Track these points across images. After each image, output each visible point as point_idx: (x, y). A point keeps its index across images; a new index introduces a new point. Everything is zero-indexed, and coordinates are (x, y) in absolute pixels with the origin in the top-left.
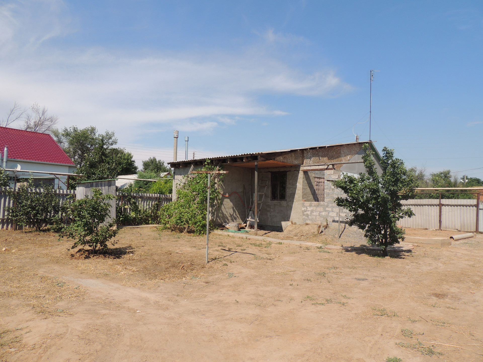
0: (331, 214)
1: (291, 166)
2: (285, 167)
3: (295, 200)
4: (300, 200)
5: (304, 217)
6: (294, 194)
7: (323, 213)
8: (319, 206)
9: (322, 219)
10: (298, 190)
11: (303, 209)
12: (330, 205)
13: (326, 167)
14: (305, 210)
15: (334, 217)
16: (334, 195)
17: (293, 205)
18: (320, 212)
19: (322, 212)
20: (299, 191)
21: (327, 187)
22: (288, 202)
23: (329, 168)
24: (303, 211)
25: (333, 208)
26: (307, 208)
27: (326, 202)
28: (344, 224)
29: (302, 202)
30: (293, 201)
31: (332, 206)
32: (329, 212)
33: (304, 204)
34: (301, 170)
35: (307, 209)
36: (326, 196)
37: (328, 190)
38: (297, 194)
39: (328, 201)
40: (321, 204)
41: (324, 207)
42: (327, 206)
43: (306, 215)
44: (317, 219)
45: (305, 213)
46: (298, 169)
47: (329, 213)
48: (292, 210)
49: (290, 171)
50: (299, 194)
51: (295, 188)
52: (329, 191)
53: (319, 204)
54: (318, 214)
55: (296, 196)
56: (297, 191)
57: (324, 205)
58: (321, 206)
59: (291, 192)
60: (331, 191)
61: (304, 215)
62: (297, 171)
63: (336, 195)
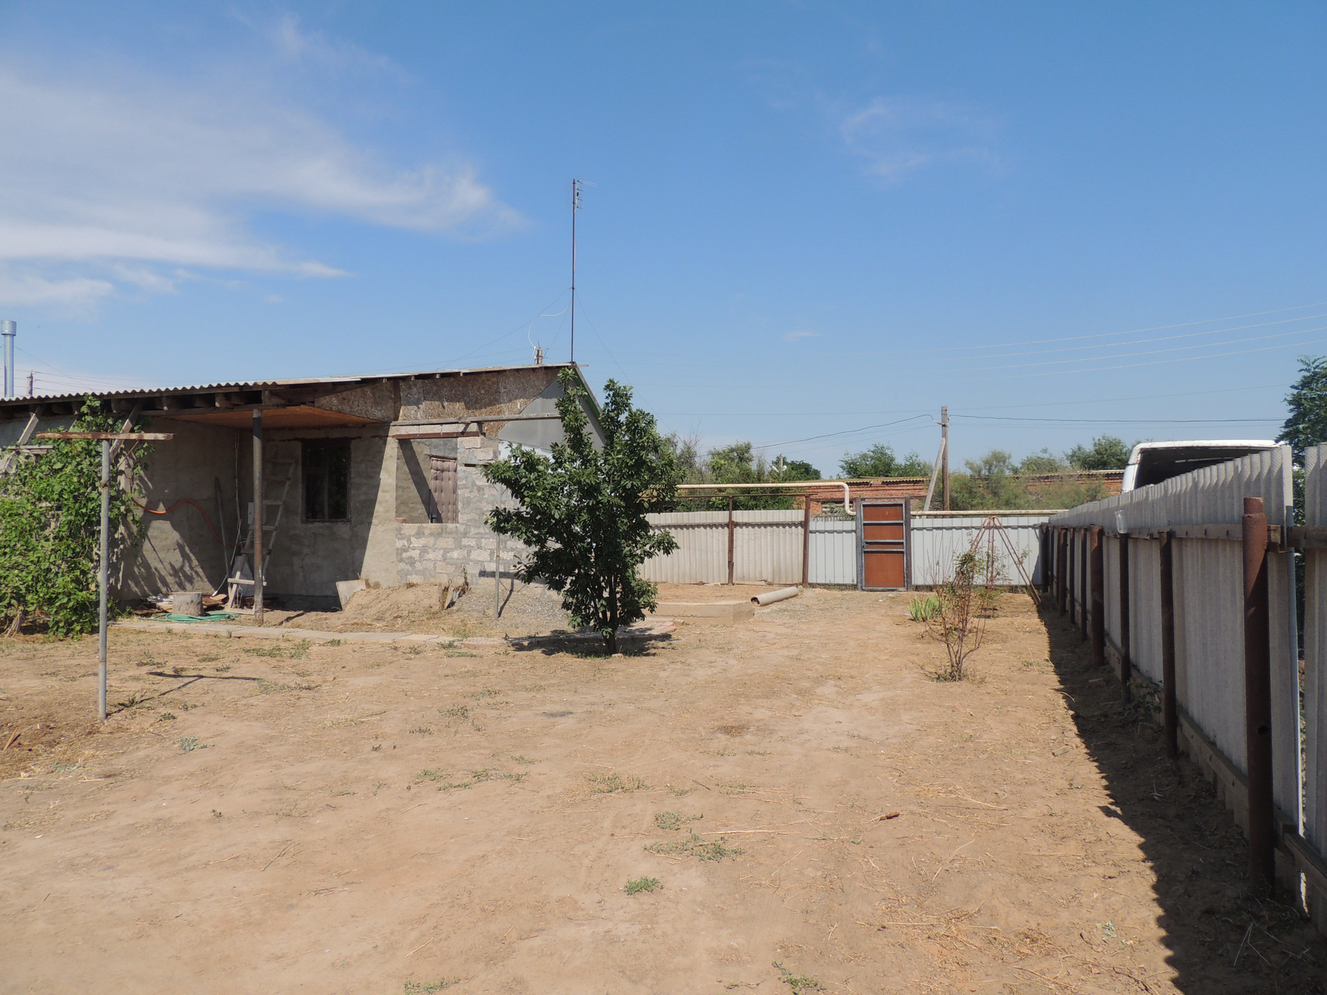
0: (475, 555)
1: (364, 425)
2: (344, 426)
3: (374, 521)
4: (390, 520)
5: (402, 565)
6: (372, 502)
7: (455, 554)
8: (444, 535)
9: (451, 569)
10: (384, 491)
11: (399, 544)
12: (472, 530)
13: (461, 428)
14: (405, 546)
15: (484, 562)
16: (484, 504)
17: (370, 535)
18: (446, 551)
19: (452, 550)
20: (388, 496)
21: (464, 482)
22: (355, 526)
23: (468, 430)
24: (397, 549)
25: (482, 538)
26: (409, 541)
27: (463, 524)
28: (510, 580)
29: (396, 525)
30: (370, 523)
31: (478, 533)
32: (470, 549)
33: (401, 529)
34: (393, 437)
35: (411, 542)
36: (463, 508)
37: (468, 490)
38: (380, 503)
39: (468, 520)
40: (448, 530)
41: (456, 536)
42: (465, 535)
43: (407, 561)
44: (438, 570)
45: (405, 555)
46: (382, 434)
47: (469, 553)
48: (369, 547)
49: (360, 437)
50: (387, 501)
51: (376, 487)
52: (470, 492)
53: (442, 529)
54: (440, 557)
55: (379, 509)
56: (380, 494)
57: (457, 532)
58: (450, 533)
59: (362, 497)
60: (476, 493)
61: (401, 560)
62: (381, 437)
63: (488, 503)
